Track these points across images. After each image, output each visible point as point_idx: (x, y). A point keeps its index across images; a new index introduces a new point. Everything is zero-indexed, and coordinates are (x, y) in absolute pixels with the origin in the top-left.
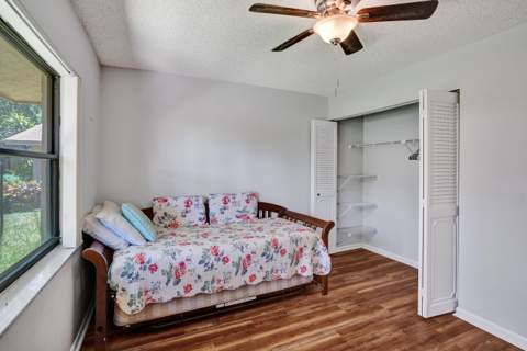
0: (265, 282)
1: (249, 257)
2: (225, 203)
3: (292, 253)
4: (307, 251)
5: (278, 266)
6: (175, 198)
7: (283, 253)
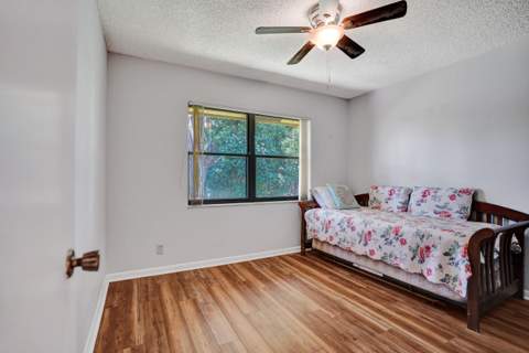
0: (382, 261)
1: (370, 233)
2: (424, 196)
3: (414, 246)
4: (436, 253)
5: (396, 253)
6: (384, 187)
7: (403, 242)
